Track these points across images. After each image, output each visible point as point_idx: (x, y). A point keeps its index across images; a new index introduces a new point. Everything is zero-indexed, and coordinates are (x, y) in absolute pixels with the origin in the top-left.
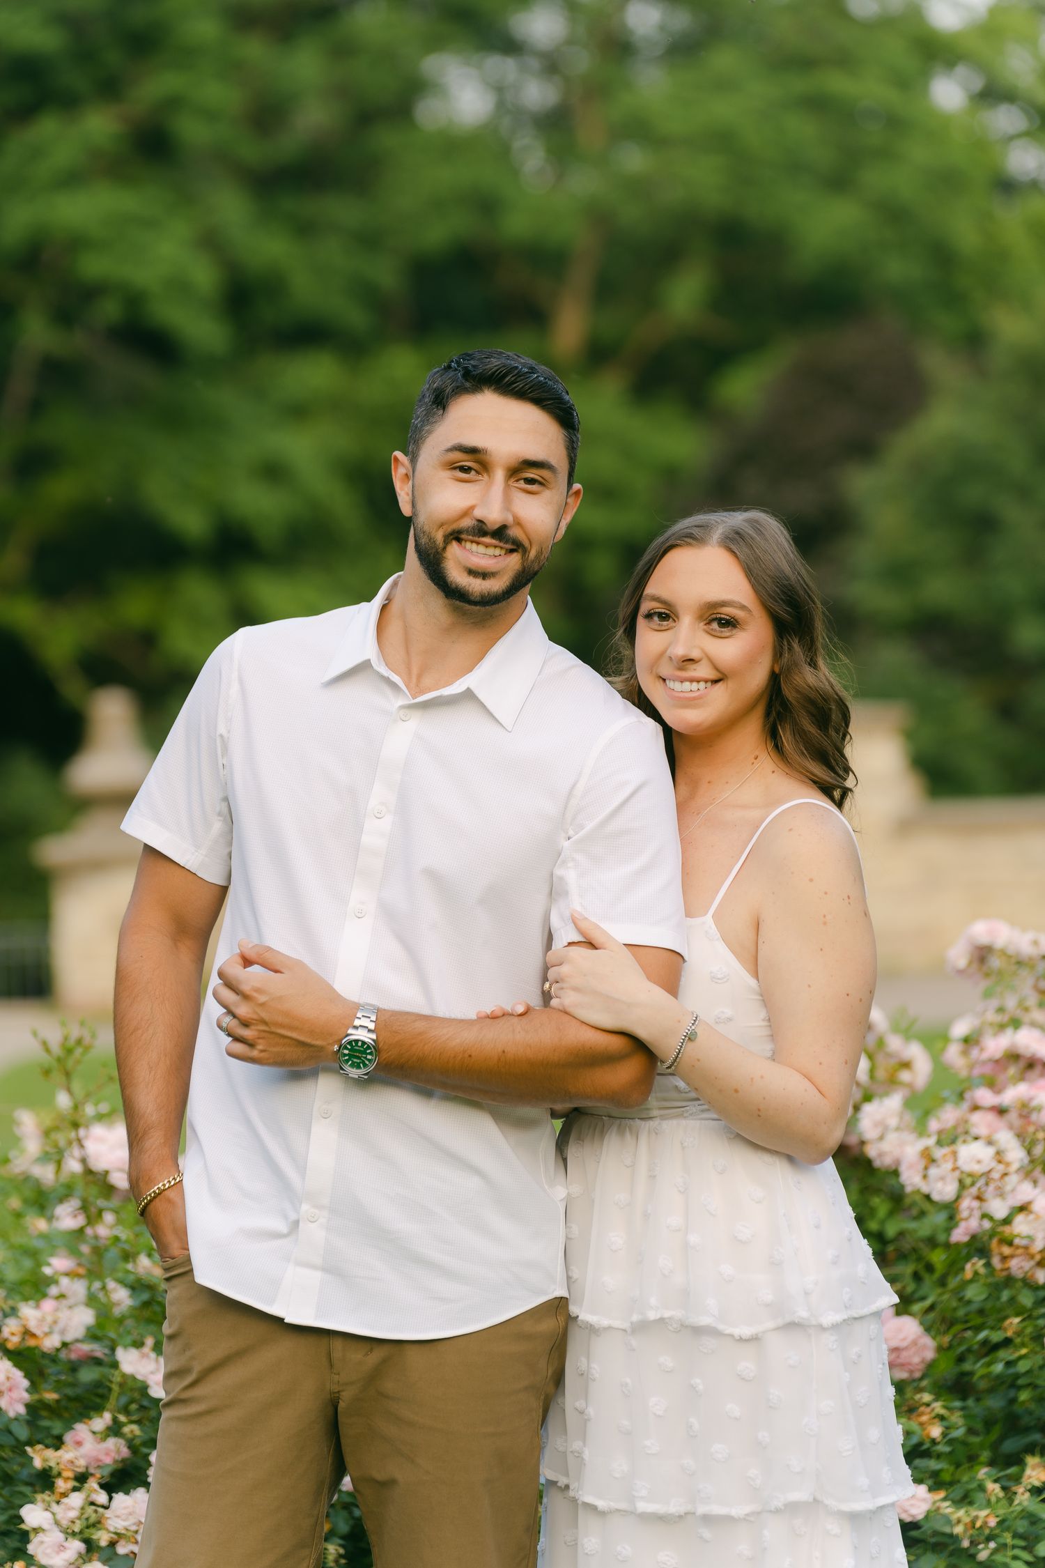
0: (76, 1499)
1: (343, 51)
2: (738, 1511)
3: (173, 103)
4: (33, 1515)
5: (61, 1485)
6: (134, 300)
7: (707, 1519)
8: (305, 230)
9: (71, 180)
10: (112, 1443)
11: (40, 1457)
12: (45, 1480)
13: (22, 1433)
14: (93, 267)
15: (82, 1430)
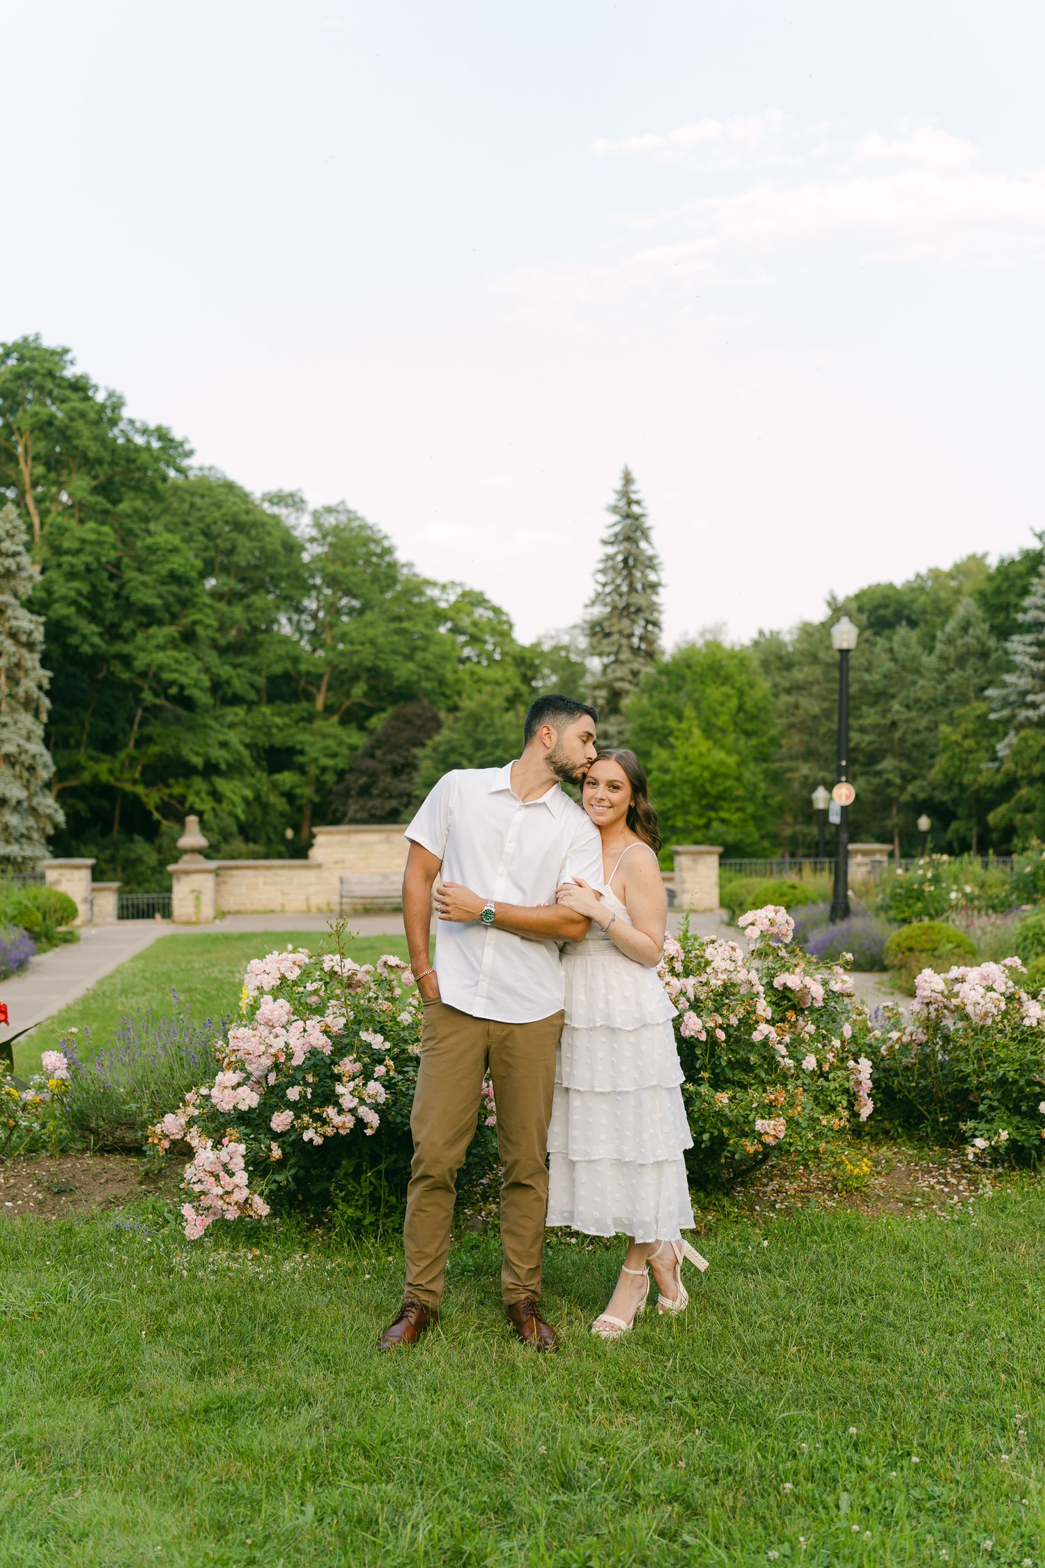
0: (352, 1084)
1: (248, 608)
2: (631, 1089)
3: (195, 623)
4: (339, 1089)
5: (345, 1079)
6: (182, 687)
7: (620, 1093)
8: (235, 666)
9: (160, 648)
10: (358, 1065)
11: (336, 1070)
12: (338, 1078)
13: (328, 1061)
14: (166, 676)
15: (346, 1060)
